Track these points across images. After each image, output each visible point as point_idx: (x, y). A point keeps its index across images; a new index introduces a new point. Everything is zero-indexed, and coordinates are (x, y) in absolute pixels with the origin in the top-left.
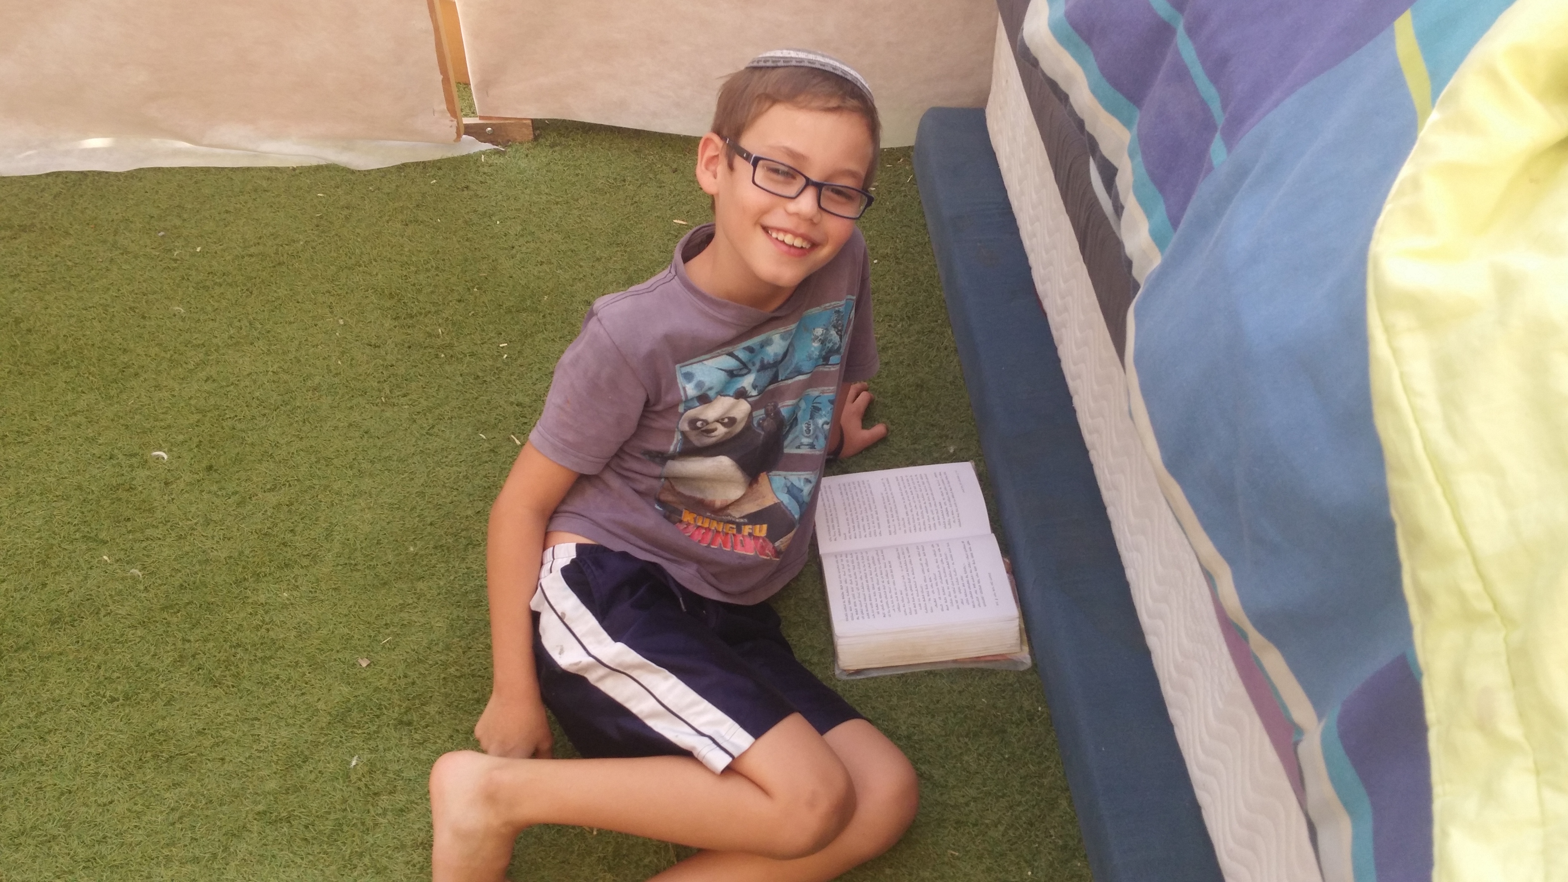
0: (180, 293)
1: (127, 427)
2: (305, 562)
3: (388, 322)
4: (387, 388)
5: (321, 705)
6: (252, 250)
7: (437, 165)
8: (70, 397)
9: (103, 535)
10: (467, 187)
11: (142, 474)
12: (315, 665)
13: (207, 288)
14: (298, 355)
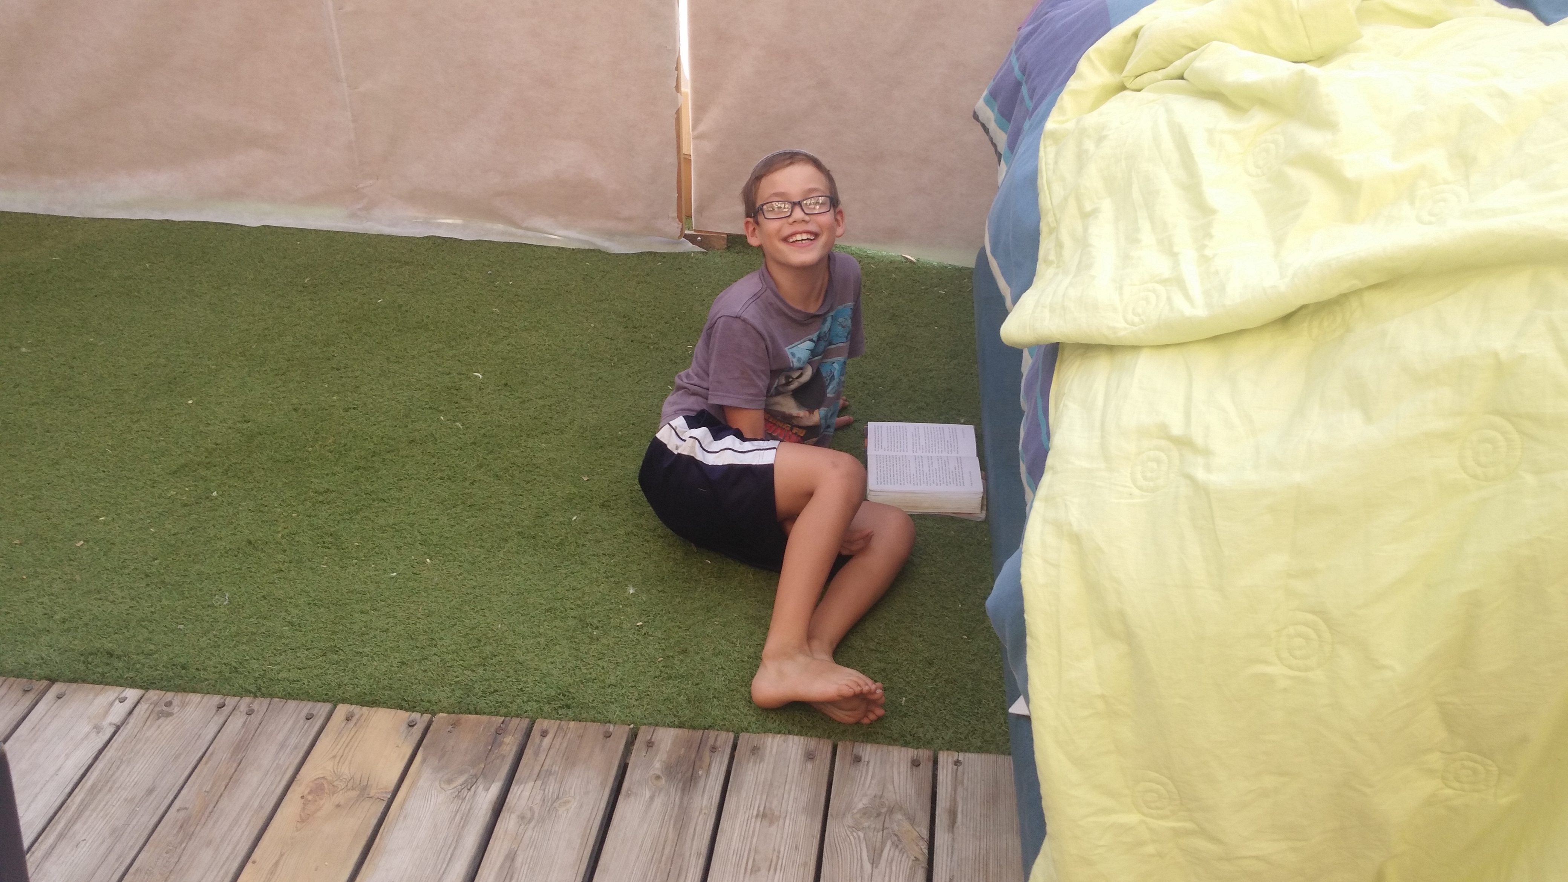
0: (497, 302)
1: (460, 361)
2: (556, 432)
3: (620, 329)
4: (616, 359)
5: (559, 494)
6: (543, 287)
7: (663, 255)
8: (428, 344)
9: (441, 408)
10: (680, 269)
11: (466, 383)
12: (557, 477)
13: (514, 302)
14: (565, 339)
